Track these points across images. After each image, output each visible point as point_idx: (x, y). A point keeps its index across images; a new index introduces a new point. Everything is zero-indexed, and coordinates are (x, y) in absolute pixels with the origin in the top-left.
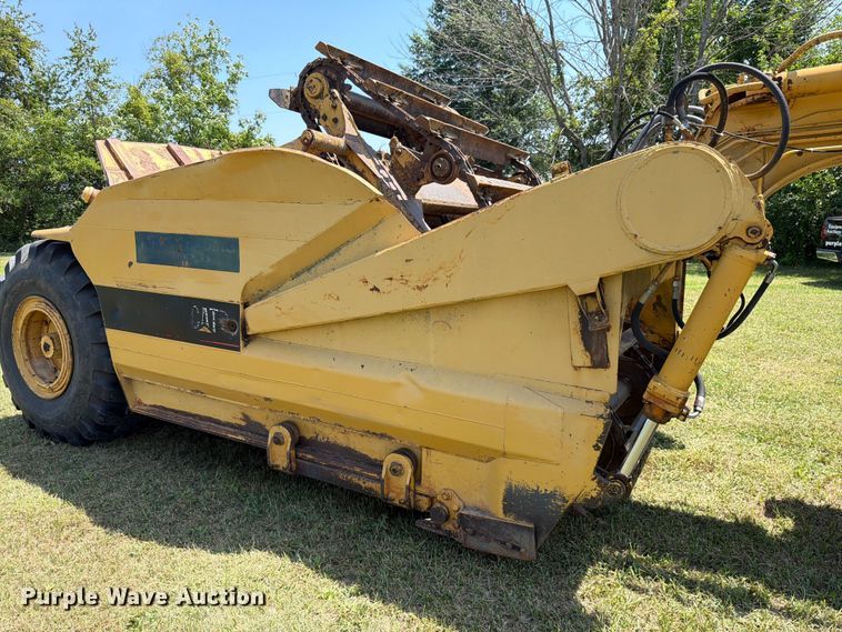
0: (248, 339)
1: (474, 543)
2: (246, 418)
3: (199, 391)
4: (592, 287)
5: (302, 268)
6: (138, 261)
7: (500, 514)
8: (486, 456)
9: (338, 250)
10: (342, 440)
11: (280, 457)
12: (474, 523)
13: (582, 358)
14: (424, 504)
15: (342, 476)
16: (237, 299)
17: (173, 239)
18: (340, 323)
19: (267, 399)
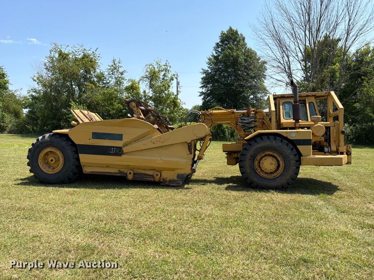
0: (123, 154)
1: (172, 185)
2: (119, 171)
3: (108, 166)
4: (190, 142)
5: (137, 140)
6: (92, 138)
7: (176, 179)
8: (173, 170)
9: (145, 137)
10: (143, 172)
11: (130, 177)
12: (171, 181)
13: (189, 153)
14: (162, 180)
15: (145, 179)
16: (121, 146)
17: (99, 134)
18: (144, 150)
19: (128, 165)
